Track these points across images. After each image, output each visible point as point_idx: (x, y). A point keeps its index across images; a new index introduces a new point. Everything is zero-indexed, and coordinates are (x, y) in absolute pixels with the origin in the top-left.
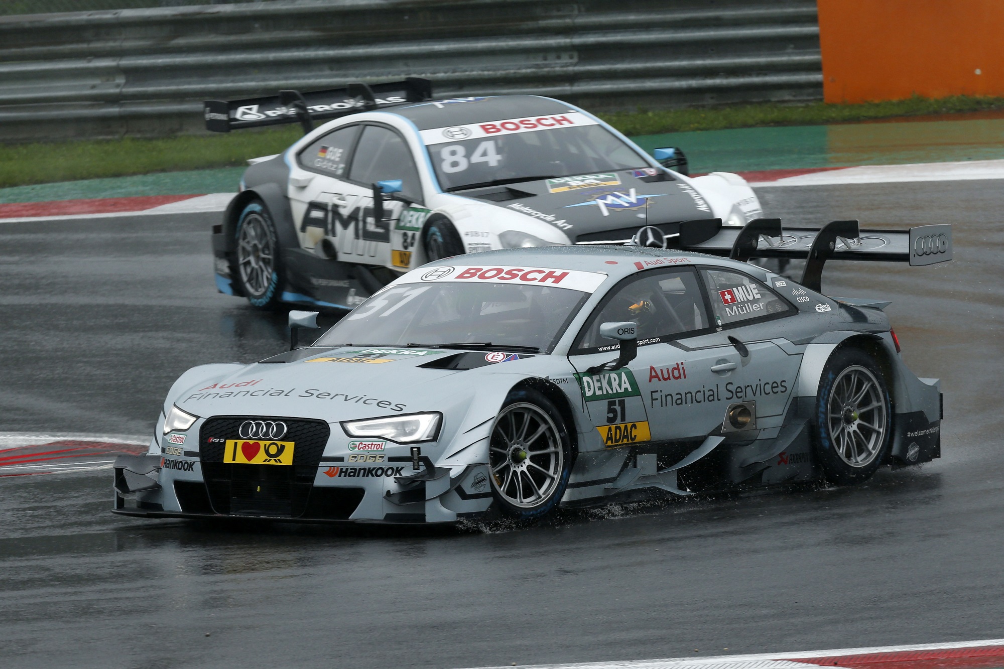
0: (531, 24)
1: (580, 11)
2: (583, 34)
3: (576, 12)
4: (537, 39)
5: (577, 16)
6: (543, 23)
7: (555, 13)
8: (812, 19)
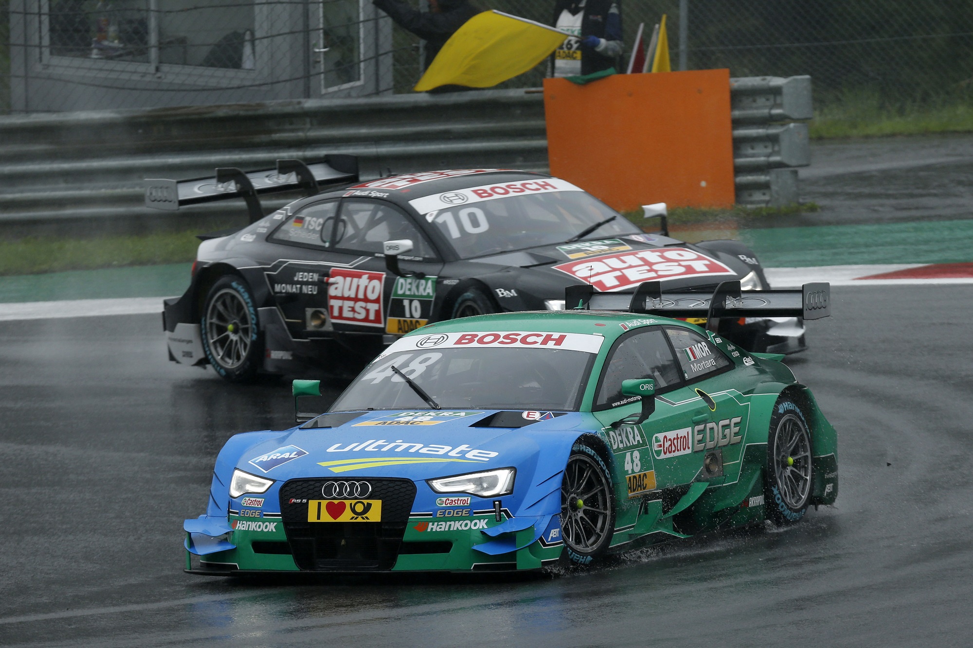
0: (264, 138)
1: (312, 124)
2: (315, 147)
3: (308, 126)
4: (270, 152)
5: (309, 130)
6: (276, 136)
7: (288, 127)
8: (541, 133)
